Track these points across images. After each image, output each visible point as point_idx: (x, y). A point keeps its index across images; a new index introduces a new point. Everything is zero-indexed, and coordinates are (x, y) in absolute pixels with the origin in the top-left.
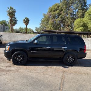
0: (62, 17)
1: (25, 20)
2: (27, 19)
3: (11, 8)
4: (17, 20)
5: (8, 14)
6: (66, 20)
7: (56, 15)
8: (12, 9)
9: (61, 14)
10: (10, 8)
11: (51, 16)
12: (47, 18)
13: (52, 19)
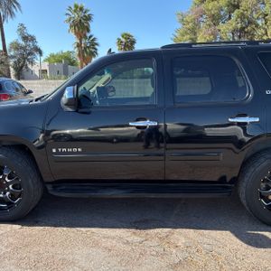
0: (242, 17)
1: (123, 40)
2: (127, 36)
3: (76, 6)
4: (97, 44)
5: (71, 27)
6: (257, 26)
7: (222, 13)
8: (81, 9)
9: (237, 7)
10: (73, 9)
11: (205, 16)
12: (191, 24)
13: (210, 25)
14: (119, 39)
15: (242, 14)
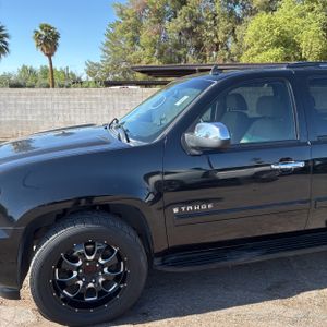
0: (191, 15)
2: (48, 28)
7: (167, 8)
11: (147, 11)
12: (132, 19)
13: (154, 22)
14: (37, 32)
15: (191, 12)
